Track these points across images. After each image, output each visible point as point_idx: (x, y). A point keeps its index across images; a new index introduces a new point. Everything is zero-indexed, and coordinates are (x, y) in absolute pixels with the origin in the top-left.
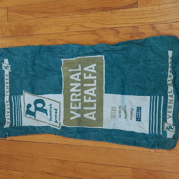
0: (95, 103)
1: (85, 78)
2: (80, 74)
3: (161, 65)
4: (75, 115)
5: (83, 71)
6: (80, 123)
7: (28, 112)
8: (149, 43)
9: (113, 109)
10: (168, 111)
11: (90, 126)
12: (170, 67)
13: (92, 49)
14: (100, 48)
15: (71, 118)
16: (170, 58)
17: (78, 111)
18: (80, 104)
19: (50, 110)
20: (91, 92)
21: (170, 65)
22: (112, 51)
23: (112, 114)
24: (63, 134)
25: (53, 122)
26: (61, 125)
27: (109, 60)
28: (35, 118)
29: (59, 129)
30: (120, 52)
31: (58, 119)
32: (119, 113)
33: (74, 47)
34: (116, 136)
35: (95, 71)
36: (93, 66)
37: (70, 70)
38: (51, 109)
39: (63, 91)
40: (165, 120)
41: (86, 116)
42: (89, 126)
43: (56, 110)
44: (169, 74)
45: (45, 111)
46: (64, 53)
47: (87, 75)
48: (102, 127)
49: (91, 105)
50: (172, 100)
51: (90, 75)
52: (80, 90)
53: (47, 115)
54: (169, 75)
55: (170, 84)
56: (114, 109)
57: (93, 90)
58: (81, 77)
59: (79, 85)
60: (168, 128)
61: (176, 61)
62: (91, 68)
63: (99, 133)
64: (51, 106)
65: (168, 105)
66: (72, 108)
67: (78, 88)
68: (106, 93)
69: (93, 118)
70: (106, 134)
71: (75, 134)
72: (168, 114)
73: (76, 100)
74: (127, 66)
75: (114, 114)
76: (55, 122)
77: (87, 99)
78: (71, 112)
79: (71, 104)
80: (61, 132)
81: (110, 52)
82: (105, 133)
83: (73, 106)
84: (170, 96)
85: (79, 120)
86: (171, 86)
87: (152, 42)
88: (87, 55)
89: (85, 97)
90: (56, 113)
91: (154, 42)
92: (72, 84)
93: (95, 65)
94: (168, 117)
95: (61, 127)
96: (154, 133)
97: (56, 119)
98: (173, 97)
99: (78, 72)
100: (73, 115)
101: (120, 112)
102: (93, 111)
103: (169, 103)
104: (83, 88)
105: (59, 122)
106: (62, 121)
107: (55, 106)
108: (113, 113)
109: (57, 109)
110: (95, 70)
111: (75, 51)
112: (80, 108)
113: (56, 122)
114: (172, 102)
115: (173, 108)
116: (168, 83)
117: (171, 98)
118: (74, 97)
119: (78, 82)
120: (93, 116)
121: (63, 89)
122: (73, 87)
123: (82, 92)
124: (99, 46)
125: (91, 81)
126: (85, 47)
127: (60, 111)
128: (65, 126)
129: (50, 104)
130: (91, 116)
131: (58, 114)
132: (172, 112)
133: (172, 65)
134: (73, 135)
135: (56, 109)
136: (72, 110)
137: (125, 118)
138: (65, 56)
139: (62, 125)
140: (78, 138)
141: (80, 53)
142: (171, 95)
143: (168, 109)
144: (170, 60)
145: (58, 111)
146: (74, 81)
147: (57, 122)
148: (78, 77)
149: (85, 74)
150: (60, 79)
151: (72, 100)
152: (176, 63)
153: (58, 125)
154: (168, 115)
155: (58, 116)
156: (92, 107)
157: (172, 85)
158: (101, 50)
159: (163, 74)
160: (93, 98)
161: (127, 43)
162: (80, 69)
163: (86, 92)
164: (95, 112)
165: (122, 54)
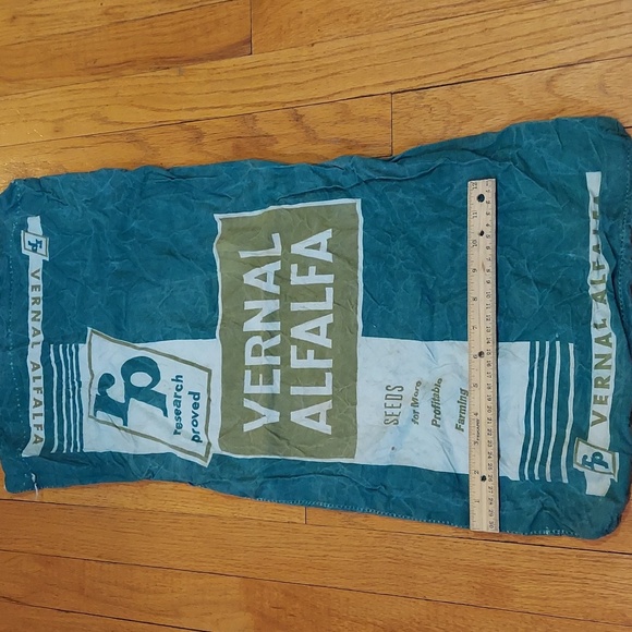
0: (328, 370)
1: (296, 280)
2: (277, 266)
3: (564, 225)
4: (260, 416)
5: (287, 258)
6: (276, 444)
7: (104, 403)
8: (518, 146)
9: (393, 393)
10: (595, 397)
11: (312, 456)
12: (595, 232)
13: (317, 178)
14: (346, 171)
15: (248, 427)
16: (595, 199)
17: (270, 401)
18: (277, 374)
19: (176, 396)
20: (316, 331)
21: (594, 224)
22: (388, 184)
23: (389, 411)
24: (218, 483)
25: (184, 441)
26: (212, 451)
27: (376, 215)
28: (125, 424)
29: (206, 465)
30: (413, 184)
31: (201, 428)
32: (412, 405)
33: (257, 171)
34: (402, 490)
35: (329, 257)
36: (324, 237)
37: (244, 255)
38: (178, 394)
39: (218, 327)
40: (581, 433)
41: (298, 417)
42: (307, 456)
43: (196, 395)
44: (593, 256)
45: (158, 400)
46: (223, 192)
47: (303, 271)
48: (353, 457)
49: (316, 377)
50: (606, 357)
51: (312, 269)
52: (276, 326)
53: (165, 414)
54: (594, 263)
55: (598, 294)
56: (395, 392)
57: (323, 323)
58: (282, 278)
59: (274, 305)
60: (589, 460)
61: (615, 211)
62: (317, 247)
63: (342, 480)
64: (180, 383)
65: (595, 373)
66: (249, 388)
67: (270, 318)
68: (365, 334)
69: (323, 427)
70: (366, 484)
71: (259, 481)
72: (594, 407)
73: (263, 360)
74: (442, 236)
75: (396, 411)
76: (193, 439)
77: (302, 355)
78: (248, 404)
79: (248, 373)
80: (212, 476)
81: (379, 187)
82: (361, 480)
83: (254, 382)
84: (598, 340)
85: (273, 431)
86: (602, 301)
87: (525, 143)
88: (301, 197)
89: (294, 349)
90: (196, 406)
91: (534, 143)
92: (249, 305)
93: (328, 234)
94: (593, 418)
95: (210, 456)
96: (537, 478)
97: (196, 429)
98: (610, 345)
99: (272, 259)
100: (253, 416)
101: (415, 404)
102: (321, 399)
103: (596, 367)
104: (286, 318)
105: (207, 441)
106: (214, 437)
107: (194, 381)
108: (392, 407)
109: (198, 394)
110: (328, 250)
111: (261, 187)
112: (276, 388)
113: (196, 439)
114: (608, 363)
115: (612, 383)
116: (592, 291)
117: (605, 350)
118: (256, 351)
119: (269, 296)
120: (323, 417)
121: (219, 322)
122: (254, 313)
123: (285, 332)
124: (343, 166)
125: (316, 293)
126: (296, 170)
127: (209, 399)
128: (225, 453)
129: (177, 377)
130: (316, 417)
131: (202, 411)
132: (610, 400)
133: (602, 225)
134: (251, 486)
135: (194, 394)
136: (249, 396)
137: (434, 423)
138: (228, 204)
139: (216, 449)
140: (270, 498)
141: (278, 194)
142: (603, 338)
143: (595, 391)
144: (593, 207)
145: (203, 402)
146: (256, 294)
147: (199, 441)
148: (271, 278)
149: (294, 268)
150: (212, 287)
151: (250, 360)
152: (616, 216)
153: (201, 449)
154: (594, 413)
155: (201, 419)
156: (317, 385)
157: (606, 298)
158: (348, 181)
159: (572, 260)
160: (321, 353)
161: (438, 151)
162: (277, 250)
163: (298, 332)
164: (328, 405)
165: (424, 191)
